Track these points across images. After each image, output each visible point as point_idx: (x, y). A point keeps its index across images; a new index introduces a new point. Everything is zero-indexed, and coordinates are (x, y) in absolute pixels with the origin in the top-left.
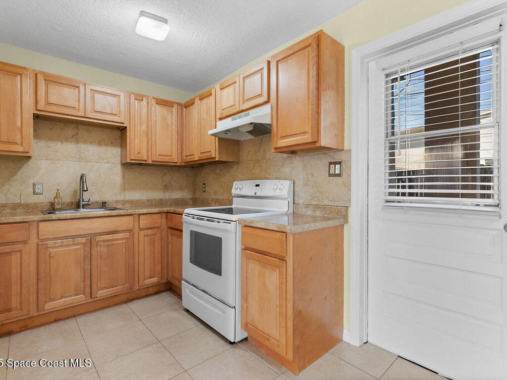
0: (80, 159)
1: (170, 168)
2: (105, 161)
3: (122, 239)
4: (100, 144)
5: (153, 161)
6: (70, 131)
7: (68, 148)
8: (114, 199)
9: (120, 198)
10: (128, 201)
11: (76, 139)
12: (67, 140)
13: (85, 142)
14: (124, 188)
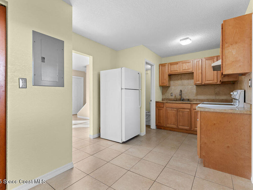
0: (182, 85)
1: (219, 85)
2: (190, 85)
3: (187, 111)
4: (188, 79)
5: (204, 83)
6: (180, 77)
7: (179, 82)
8: (193, 98)
9: (196, 98)
10: (198, 99)
11: (181, 79)
12: (179, 80)
13: (184, 79)
14: (197, 94)
